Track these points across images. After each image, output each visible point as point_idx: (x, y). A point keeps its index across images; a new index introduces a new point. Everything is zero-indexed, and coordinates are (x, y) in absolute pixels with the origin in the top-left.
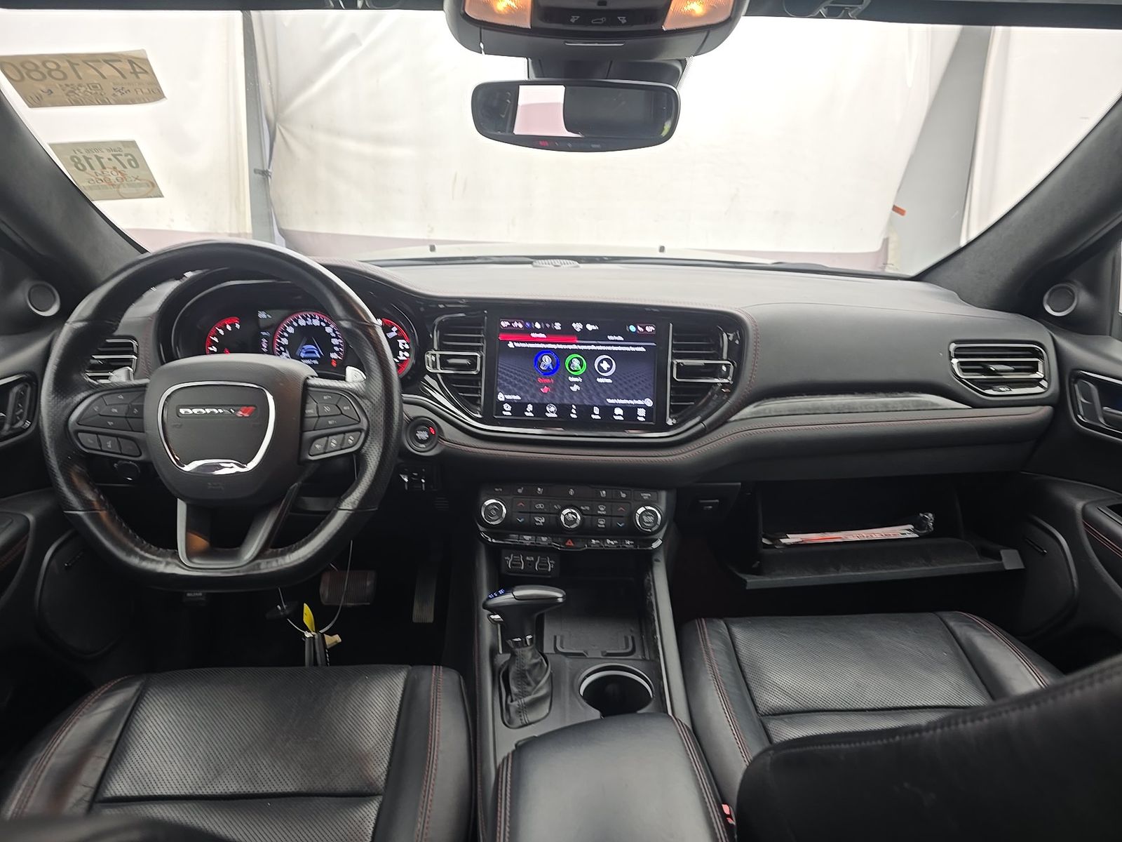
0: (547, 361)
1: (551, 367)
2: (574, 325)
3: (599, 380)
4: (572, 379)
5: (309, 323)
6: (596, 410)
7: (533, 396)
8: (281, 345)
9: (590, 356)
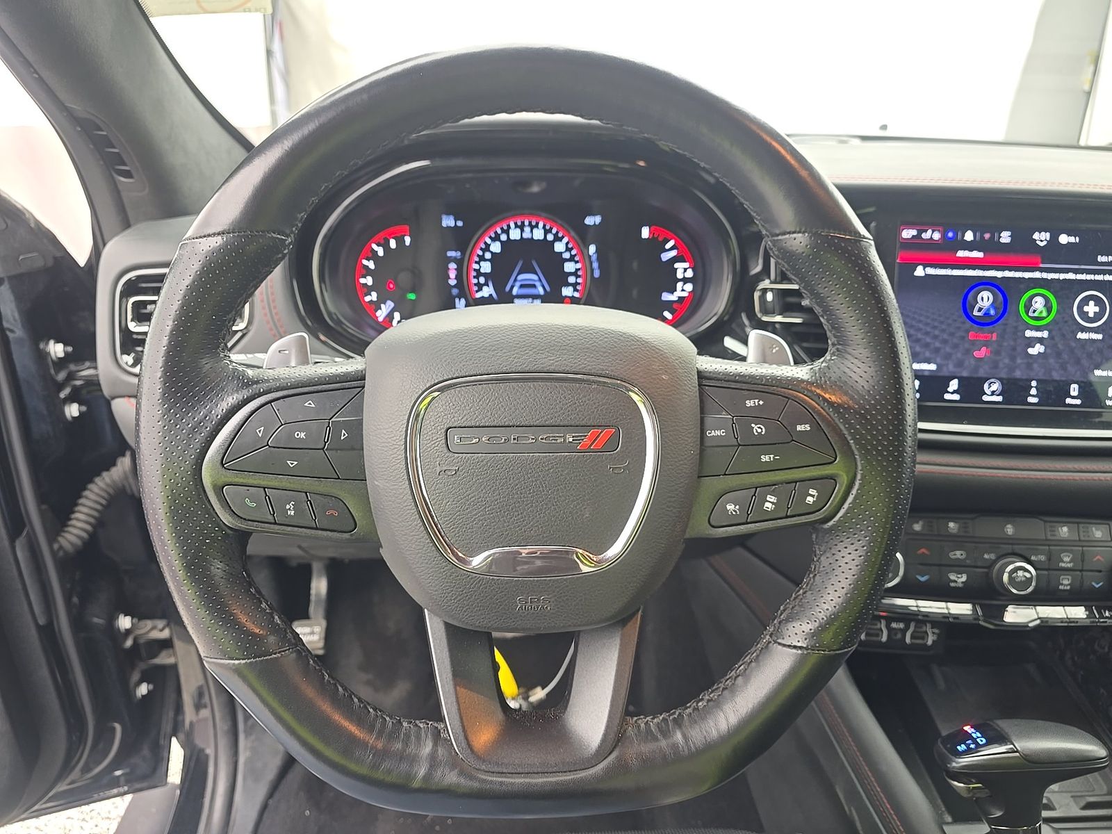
0: (985, 299)
1: (992, 312)
2: (1036, 236)
3: (1081, 336)
4: (1029, 333)
5: (527, 235)
6: (1074, 390)
7: (960, 364)
8: (479, 274)
9: (1065, 291)
